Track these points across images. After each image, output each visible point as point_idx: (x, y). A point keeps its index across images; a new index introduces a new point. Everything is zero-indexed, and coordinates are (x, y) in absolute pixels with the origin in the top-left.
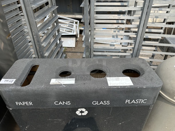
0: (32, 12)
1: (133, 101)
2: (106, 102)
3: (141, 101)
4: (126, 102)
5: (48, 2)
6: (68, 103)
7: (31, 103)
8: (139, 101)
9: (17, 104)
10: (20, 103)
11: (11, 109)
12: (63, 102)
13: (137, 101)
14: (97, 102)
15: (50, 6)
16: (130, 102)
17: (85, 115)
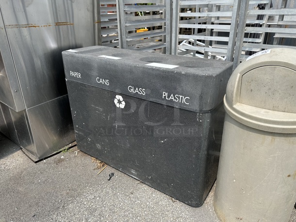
1: (172, 97)
2: (142, 90)
4: (163, 95)
6: (107, 83)
7: (80, 75)
10: (73, 74)
12: (103, 80)
14: (132, 88)
16: (168, 97)
17: (123, 108)
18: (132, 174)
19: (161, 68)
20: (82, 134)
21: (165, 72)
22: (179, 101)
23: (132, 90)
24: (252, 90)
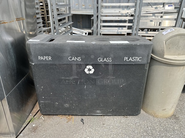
0: (57, 21)
1: (131, 59)
2: (109, 59)
3: (137, 58)
4: (125, 59)
5: (65, 18)
6: (79, 59)
7: (50, 57)
8: (135, 58)
9: (39, 58)
10: (42, 58)
11: (33, 64)
12: (76, 58)
13: (134, 58)
14: (101, 59)
15: (66, 20)
16: (128, 59)
17: (92, 73)
18: (98, 113)
19: (124, 43)
20: (49, 102)
21: (127, 46)
22: (135, 60)
23: (101, 60)
24: (170, 48)
